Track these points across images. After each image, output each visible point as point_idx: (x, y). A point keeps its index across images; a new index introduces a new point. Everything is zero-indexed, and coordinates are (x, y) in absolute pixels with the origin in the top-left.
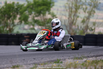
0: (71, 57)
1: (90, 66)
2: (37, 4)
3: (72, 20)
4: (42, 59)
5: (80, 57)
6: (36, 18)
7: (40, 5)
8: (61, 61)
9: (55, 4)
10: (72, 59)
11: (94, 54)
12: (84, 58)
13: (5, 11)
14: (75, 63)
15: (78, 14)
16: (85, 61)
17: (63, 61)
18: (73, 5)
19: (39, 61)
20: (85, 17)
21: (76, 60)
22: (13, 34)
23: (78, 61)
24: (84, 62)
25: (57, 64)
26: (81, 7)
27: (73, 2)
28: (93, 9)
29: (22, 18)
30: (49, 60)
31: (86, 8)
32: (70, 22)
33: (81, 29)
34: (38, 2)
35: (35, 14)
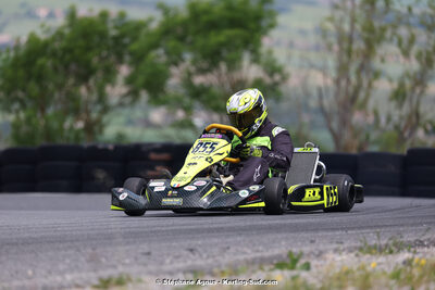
0: (346, 245)
1: (428, 282)
2: (205, 18)
3: (351, 90)
4: (225, 250)
5: (387, 245)
6: (198, 80)
7: (214, 26)
8: (303, 261)
9: (281, 19)
10: (350, 251)
13: (68, 50)
14: (363, 268)
15: (376, 64)
16: (408, 263)
17: (314, 263)
18: (358, 27)
19: (210, 261)
20: (407, 75)
21: (368, 256)
22: (101, 146)
23: (375, 263)
24: (401, 266)
25: (287, 273)
26: (388, 34)
27: (358, 11)
29: (141, 80)
30: (251, 255)
32: (342, 96)
33: (391, 127)
34: (206, 12)
35: (194, 62)
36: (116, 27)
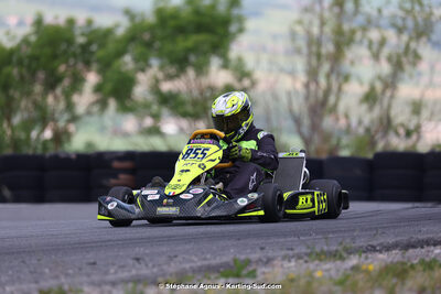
0: (296, 251)
3: (321, 94)
4: (171, 258)
5: (337, 251)
6: (166, 87)
8: (251, 269)
9: (250, 24)
10: (299, 257)
11: (399, 239)
12: (350, 253)
13: (35, 58)
15: (346, 66)
16: (355, 268)
17: (261, 270)
18: (328, 30)
19: (155, 270)
20: (379, 78)
21: (317, 262)
22: (62, 156)
23: (324, 271)
26: (358, 36)
27: (327, 15)
28: (413, 45)
29: (109, 87)
30: (199, 264)
31: (383, 42)
32: (312, 100)
34: (173, 17)
35: (162, 68)
36: (83, 34)
